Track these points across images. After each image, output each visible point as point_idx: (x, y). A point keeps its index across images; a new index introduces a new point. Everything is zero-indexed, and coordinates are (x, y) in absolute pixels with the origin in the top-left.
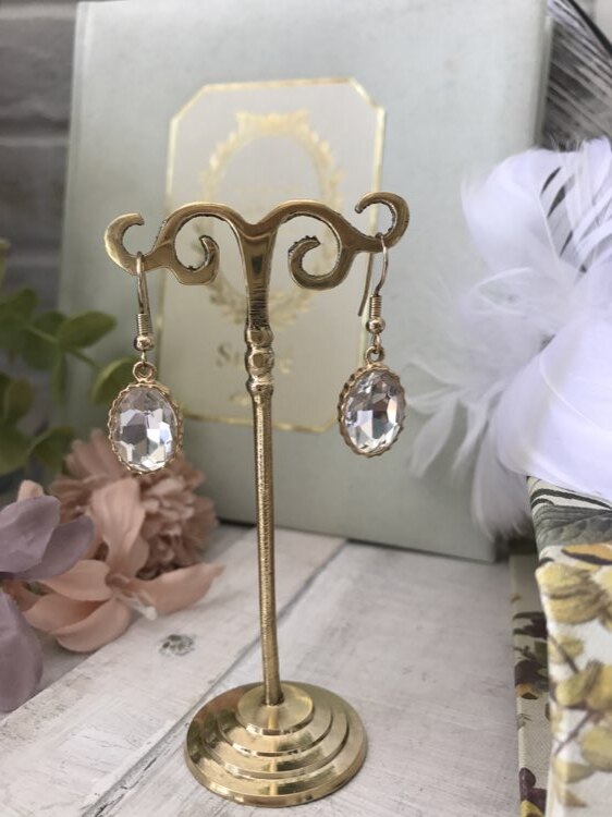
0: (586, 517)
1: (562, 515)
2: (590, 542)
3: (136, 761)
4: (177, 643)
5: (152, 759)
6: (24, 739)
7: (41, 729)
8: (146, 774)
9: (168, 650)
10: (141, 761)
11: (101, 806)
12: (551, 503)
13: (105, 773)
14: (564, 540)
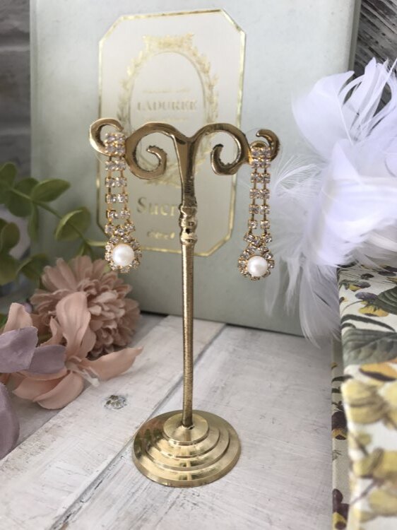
0: (377, 339)
1: (360, 337)
2: (379, 361)
3: (89, 484)
4: (115, 401)
5: (99, 481)
6: (19, 470)
7: (30, 463)
8: (96, 492)
9: (110, 406)
10: (93, 484)
11: (67, 515)
12: (354, 327)
13: (70, 493)
14: (362, 360)
